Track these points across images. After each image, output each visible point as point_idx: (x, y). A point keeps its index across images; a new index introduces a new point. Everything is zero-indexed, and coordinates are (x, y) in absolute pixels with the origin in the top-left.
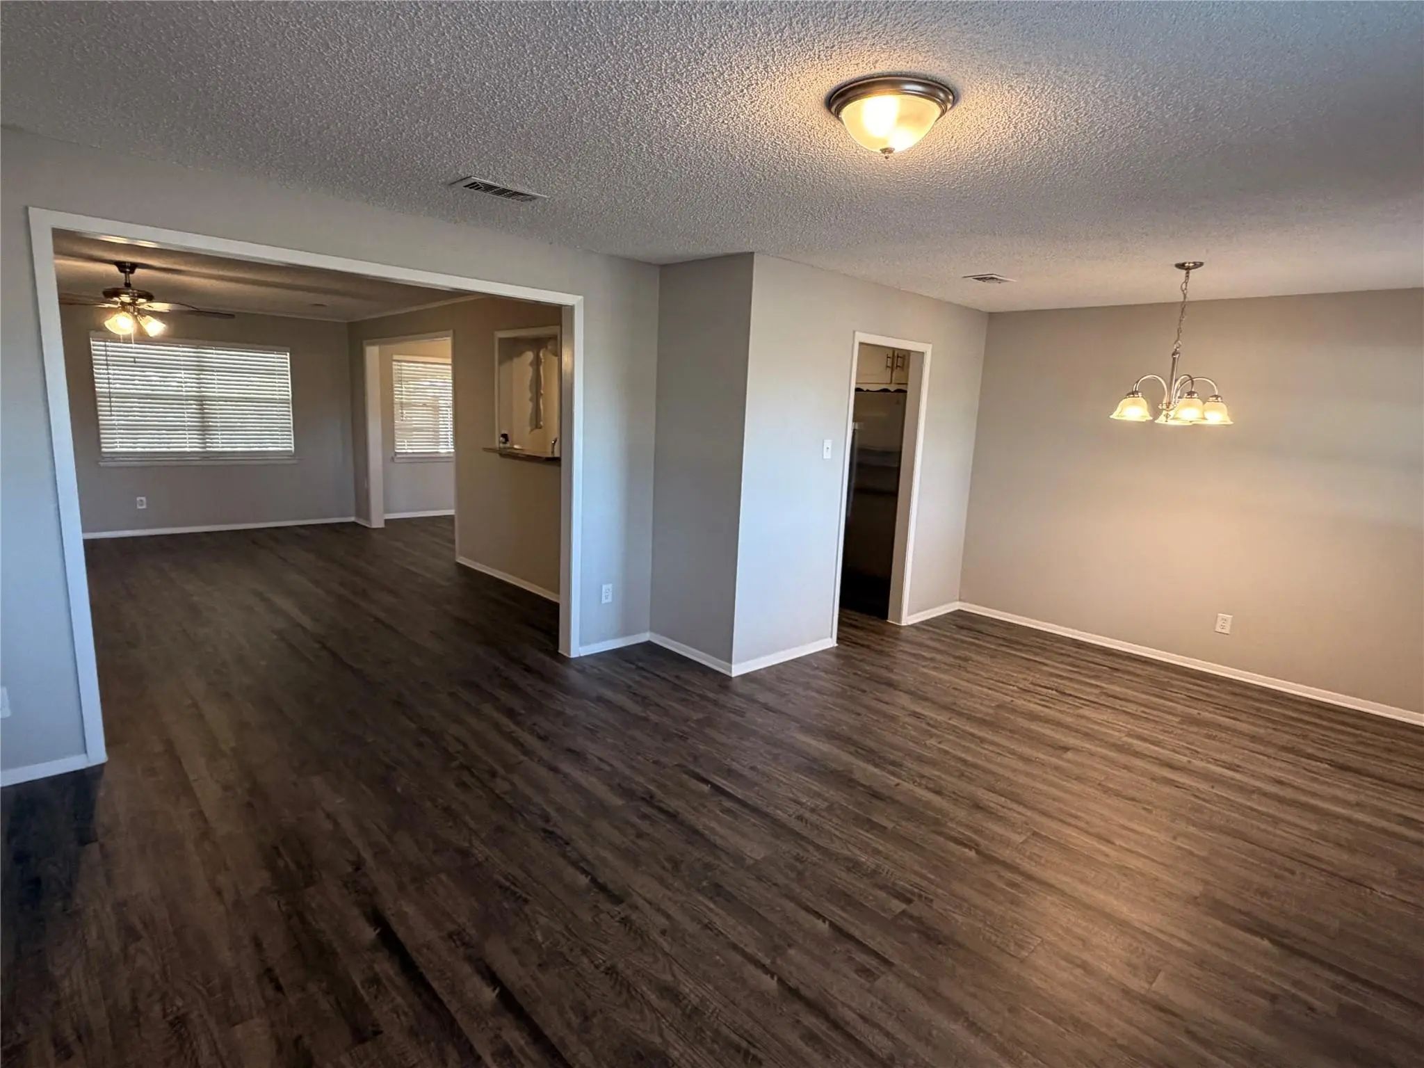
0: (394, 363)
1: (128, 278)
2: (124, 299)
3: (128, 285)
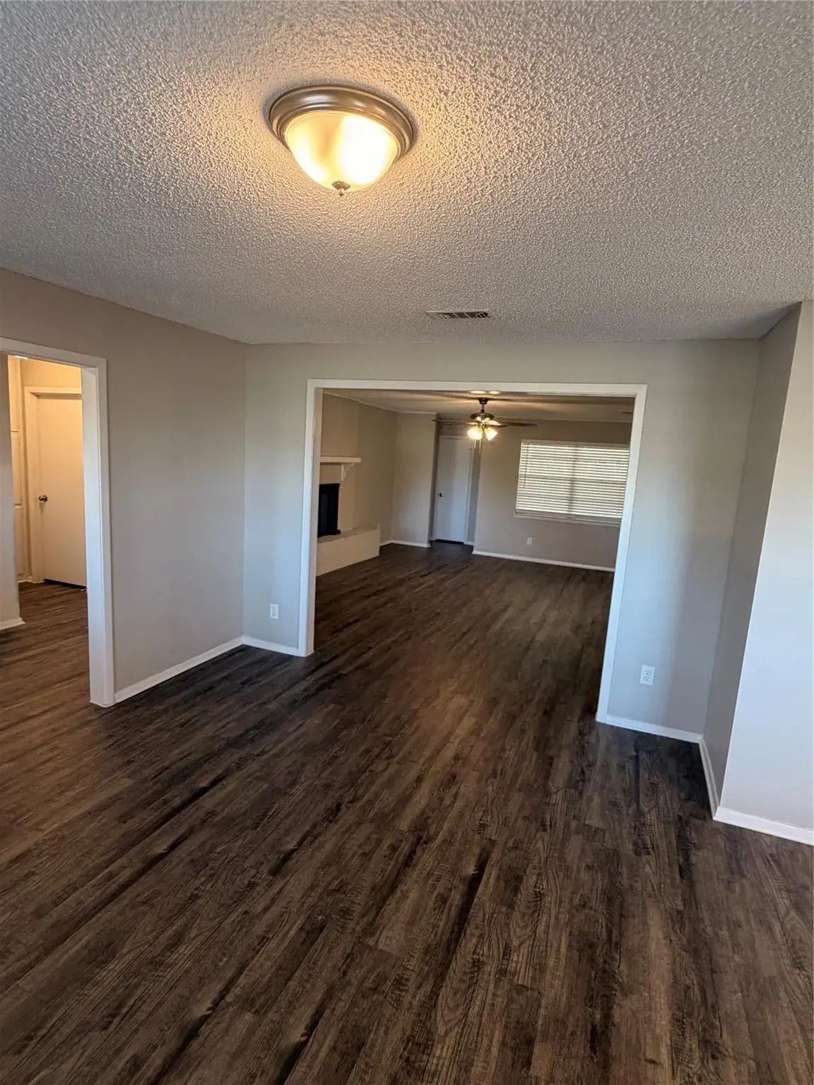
1: (483, 407)
2: (479, 419)
3: (483, 411)
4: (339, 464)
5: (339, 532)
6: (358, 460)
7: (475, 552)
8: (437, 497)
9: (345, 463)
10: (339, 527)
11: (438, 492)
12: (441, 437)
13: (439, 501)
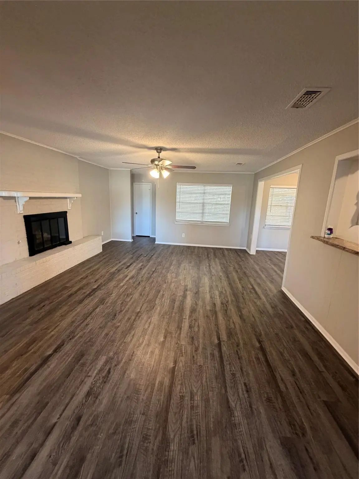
0: (271, 189)
1: (159, 155)
2: (156, 163)
3: (159, 157)
4: (66, 198)
5: (71, 242)
6: (80, 195)
7: (156, 243)
8: (135, 215)
9: (69, 198)
10: (71, 239)
11: (135, 211)
12: (134, 183)
13: (136, 216)
